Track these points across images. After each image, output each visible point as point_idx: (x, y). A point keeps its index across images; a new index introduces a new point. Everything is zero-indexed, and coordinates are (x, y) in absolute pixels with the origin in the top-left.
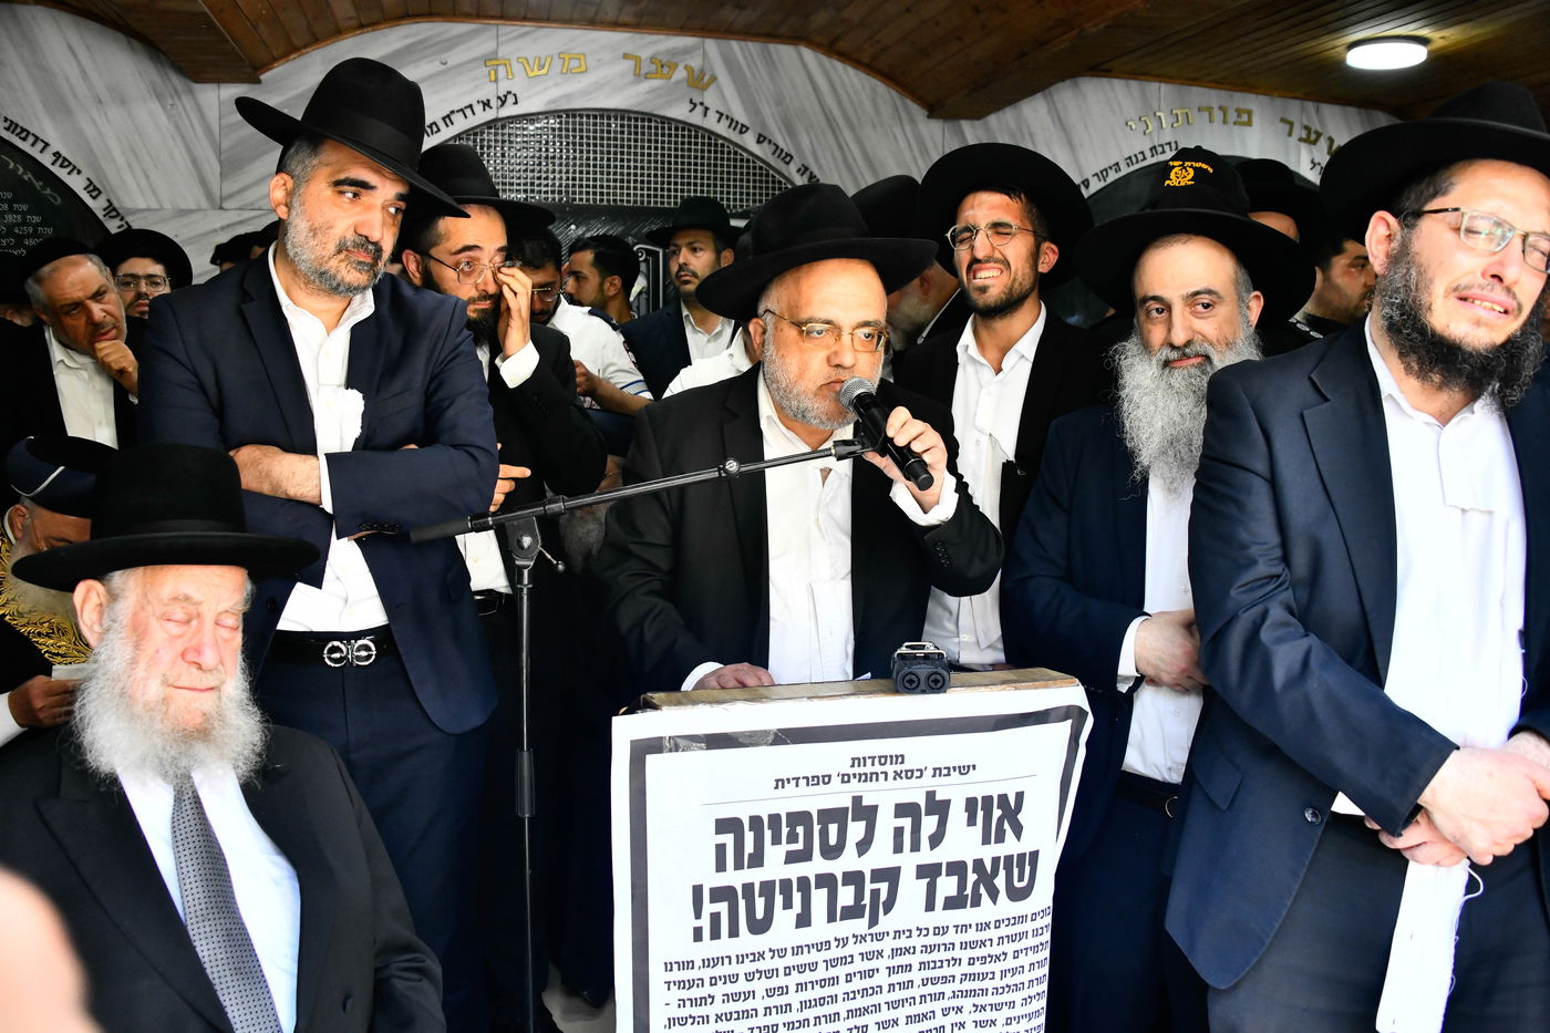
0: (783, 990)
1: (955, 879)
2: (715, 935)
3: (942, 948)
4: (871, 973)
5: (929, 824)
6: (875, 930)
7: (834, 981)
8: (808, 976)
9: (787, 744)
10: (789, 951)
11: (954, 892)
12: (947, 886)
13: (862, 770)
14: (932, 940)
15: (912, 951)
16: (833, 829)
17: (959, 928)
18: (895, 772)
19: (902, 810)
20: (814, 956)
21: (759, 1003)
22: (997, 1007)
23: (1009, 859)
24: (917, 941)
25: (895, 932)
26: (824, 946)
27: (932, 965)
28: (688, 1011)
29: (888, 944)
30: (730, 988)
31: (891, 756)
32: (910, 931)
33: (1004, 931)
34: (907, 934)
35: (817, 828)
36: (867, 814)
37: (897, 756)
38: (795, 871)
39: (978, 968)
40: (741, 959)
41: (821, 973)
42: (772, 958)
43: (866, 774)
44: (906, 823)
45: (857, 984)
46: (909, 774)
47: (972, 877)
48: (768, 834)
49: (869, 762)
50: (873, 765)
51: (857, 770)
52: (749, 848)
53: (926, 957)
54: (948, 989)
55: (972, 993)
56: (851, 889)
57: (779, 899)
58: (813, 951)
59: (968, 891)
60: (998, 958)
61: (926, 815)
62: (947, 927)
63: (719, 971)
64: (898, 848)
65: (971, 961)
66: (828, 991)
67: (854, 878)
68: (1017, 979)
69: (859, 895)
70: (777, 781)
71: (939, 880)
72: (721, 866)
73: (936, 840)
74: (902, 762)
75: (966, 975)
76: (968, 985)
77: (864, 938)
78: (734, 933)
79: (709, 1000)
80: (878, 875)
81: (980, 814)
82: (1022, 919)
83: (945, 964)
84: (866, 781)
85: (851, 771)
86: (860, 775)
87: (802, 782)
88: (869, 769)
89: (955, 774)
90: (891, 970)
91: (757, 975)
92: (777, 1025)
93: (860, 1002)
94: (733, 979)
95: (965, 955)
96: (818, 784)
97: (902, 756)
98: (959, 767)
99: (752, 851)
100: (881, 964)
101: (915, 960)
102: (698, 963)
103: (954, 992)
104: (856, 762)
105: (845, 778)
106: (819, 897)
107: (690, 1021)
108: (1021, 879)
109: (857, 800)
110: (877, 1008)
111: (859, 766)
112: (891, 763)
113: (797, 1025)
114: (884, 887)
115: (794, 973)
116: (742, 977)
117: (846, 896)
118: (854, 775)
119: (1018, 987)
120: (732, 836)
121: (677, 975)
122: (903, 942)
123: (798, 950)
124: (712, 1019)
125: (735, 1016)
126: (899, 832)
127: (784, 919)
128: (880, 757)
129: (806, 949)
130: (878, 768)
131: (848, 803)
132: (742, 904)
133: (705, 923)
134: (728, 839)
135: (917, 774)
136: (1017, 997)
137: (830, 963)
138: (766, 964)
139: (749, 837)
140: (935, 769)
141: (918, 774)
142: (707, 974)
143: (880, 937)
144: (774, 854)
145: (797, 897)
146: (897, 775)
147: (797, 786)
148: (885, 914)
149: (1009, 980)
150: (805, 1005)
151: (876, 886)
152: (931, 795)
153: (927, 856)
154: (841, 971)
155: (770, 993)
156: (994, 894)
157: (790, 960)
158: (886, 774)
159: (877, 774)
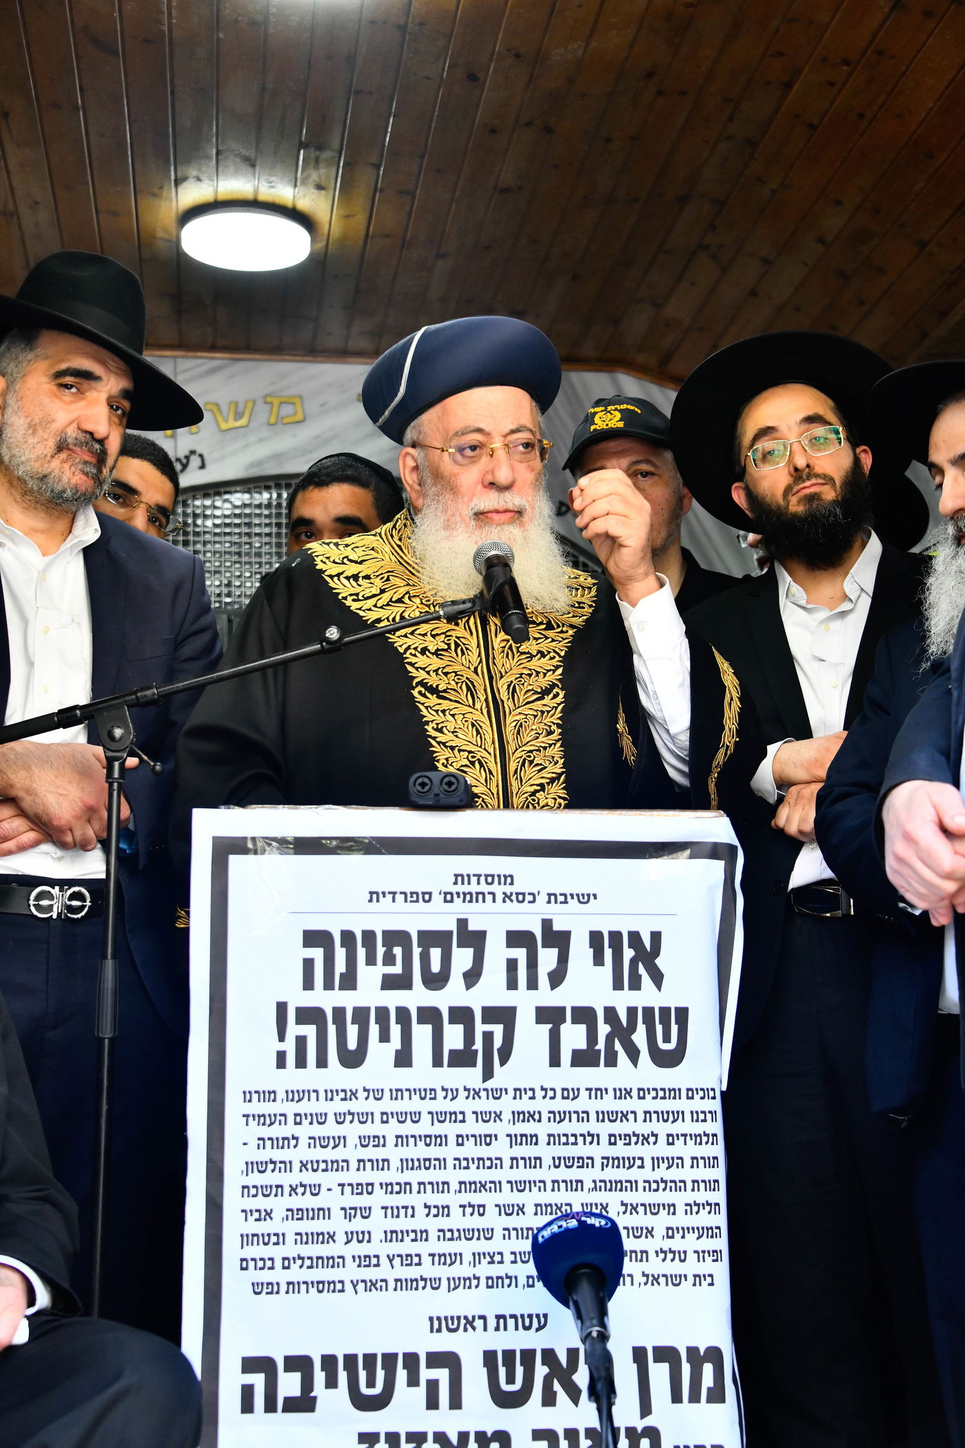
0: (379, 1141)
1: (583, 1027)
2: (301, 1063)
3: (574, 1116)
4: (488, 1139)
5: (548, 958)
6: (490, 1084)
7: (441, 1140)
8: (408, 1128)
9: (384, 854)
10: (387, 1094)
11: (582, 1045)
12: (574, 1036)
13: (466, 888)
14: (560, 1105)
15: (537, 1117)
16: (436, 954)
17: (593, 1093)
18: (504, 893)
19: (516, 938)
20: (415, 1104)
21: (352, 1153)
22: (653, 1209)
23: (648, 1012)
24: (543, 1105)
25: (516, 1090)
26: (428, 1094)
27: (563, 1139)
28: (268, 1153)
29: (507, 1105)
30: (317, 1130)
31: (499, 876)
32: (532, 1090)
33: (650, 1104)
34: (530, 1094)
35: (417, 951)
36: (476, 940)
37: (505, 877)
38: (394, 999)
39: (620, 1150)
40: (330, 1095)
41: (425, 1127)
42: (367, 1098)
43: (470, 894)
44: (520, 954)
45: (471, 1150)
46: (521, 897)
47: (603, 1030)
48: (361, 953)
49: (474, 880)
50: (479, 883)
51: (461, 888)
52: (340, 966)
53: (556, 1129)
54: (587, 1175)
55: (616, 1186)
56: (459, 1028)
57: (374, 1030)
58: (416, 1098)
59: (601, 1045)
60: (646, 1139)
61: (543, 946)
62: (578, 1090)
63: (305, 1107)
64: (512, 984)
65: (613, 1140)
66: (434, 1152)
67: (462, 1015)
68: (674, 1174)
69: (469, 1037)
70: (371, 893)
71: (562, 1027)
72: (308, 984)
73: (557, 978)
74: (512, 883)
75: (607, 1158)
76: (612, 1174)
77: (477, 1093)
78: (322, 1062)
79: (293, 1142)
80: (492, 1014)
81: (608, 953)
82: (673, 1093)
83: (580, 1140)
84: (471, 901)
85: (454, 889)
86: (464, 894)
87: (400, 898)
88: (474, 888)
89: (573, 903)
90: (514, 1139)
91: (349, 1118)
92: (372, 1184)
93: (473, 1174)
94: (321, 1119)
95: (605, 1129)
96: (417, 901)
97: (511, 876)
98: (578, 895)
99: (344, 970)
100: (501, 1128)
101: (542, 1129)
102: (281, 1095)
103: (594, 1181)
104: (460, 878)
105: (448, 897)
106: (422, 1034)
107: (271, 1166)
108: (667, 1039)
109: (462, 923)
110: (497, 1186)
111: (463, 883)
112: (500, 884)
113: (396, 1188)
114: (498, 1030)
115: (393, 1121)
116: (331, 1118)
117: (454, 1037)
118: (458, 894)
119: (679, 1185)
120: (321, 950)
121: (257, 1107)
122: (525, 1105)
123: (397, 1093)
124: (296, 1166)
125: (323, 1166)
126: (512, 965)
127: (381, 1054)
128: (486, 876)
129: (406, 1094)
130: (484, 888)
131: (453, 927)
132: (332, 1030)
133: (289, 1046)
134: (317, 954)
135: (529, 898)
136: (679, 1199)
137: (439, 1117)
138: (357, 1106)
139: (340, 954)
140: (550, 895)
141: (531, 898)
142: (291, 1109)
143: (497, 1094)
144: (370, 976)
145: (395, 1030)
146: (507, 897)
147: (394, 901)
148: (502, 1063)
149: (662, 1172)
150: (407, 1164)
151: (489, 1027)
152: (547, 924)
153: (546, 996)
154: (450, 1129)
155: (364, 1142)
156: (633, 1055)
157: (387, 1105)
158: (493, 894)
159: (483, 894)
